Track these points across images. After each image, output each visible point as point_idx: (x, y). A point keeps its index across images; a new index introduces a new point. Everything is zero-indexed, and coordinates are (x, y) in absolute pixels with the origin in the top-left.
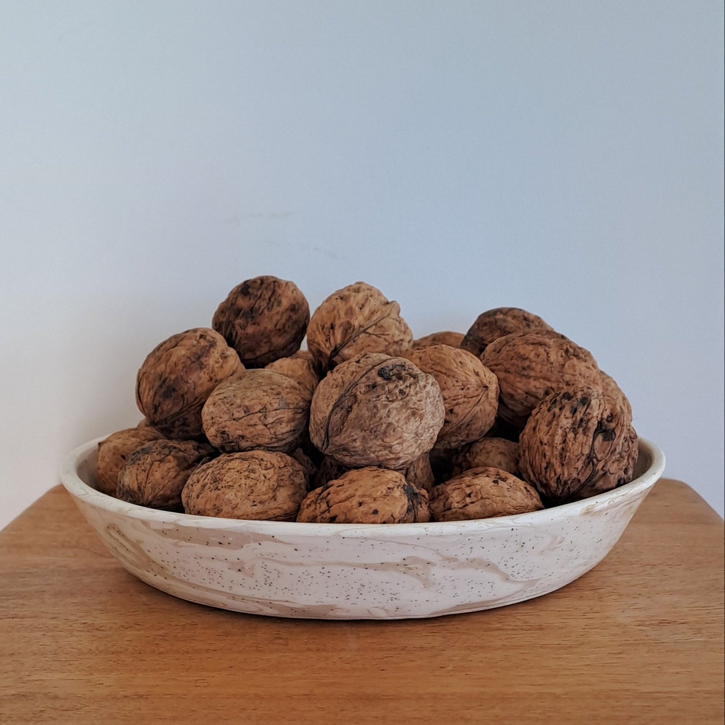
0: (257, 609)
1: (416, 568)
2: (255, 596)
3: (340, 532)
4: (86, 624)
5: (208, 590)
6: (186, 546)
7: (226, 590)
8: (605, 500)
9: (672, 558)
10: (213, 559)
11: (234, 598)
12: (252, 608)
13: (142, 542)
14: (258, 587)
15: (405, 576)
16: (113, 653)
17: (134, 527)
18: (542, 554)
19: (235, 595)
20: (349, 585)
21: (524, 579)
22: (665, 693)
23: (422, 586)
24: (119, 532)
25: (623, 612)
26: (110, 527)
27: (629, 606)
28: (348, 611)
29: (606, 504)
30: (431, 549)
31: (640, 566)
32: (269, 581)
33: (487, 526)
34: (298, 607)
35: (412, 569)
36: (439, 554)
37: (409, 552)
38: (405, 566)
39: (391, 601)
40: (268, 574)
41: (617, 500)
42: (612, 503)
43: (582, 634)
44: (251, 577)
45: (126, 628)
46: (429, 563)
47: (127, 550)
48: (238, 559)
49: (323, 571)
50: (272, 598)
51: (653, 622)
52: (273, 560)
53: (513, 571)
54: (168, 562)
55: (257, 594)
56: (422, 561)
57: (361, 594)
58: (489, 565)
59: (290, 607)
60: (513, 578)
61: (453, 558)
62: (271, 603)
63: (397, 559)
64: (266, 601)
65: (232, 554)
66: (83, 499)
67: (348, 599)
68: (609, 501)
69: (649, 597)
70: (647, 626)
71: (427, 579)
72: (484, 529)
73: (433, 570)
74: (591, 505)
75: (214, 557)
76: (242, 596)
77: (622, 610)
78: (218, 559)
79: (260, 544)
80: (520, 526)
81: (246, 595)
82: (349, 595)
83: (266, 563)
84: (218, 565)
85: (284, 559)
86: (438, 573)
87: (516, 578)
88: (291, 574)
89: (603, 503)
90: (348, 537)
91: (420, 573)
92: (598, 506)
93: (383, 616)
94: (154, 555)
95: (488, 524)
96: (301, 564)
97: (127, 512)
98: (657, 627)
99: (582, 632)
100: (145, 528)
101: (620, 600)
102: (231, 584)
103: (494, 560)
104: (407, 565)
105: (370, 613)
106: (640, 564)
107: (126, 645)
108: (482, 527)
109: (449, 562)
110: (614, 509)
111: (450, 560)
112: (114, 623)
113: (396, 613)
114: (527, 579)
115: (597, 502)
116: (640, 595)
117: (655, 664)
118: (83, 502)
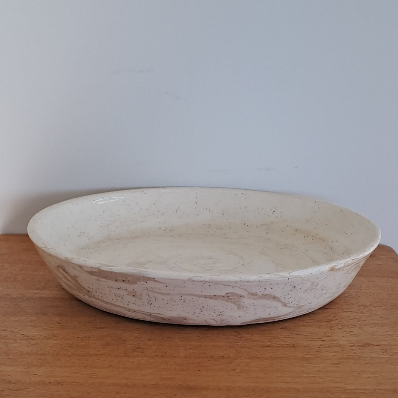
0: (142, 317)
1: (234, 299)
2: (142, 310)
3: (191, 278)
4: (24, 335)
5: (115, 305)
6: (103, 281)
7: (125, 306)
8: (343, 262)
9: (377, 302)
10: (119, 289)
11: (129, 310)
12: (139, 317)
13: (78, 277)
14: (144, 306)
15: (227, 303)
16: (41, 355)
17: (74, 268)
18: (306, 292)
19: (130, 309)
20: (196, 307)
21: (295, 306)
22: (360, 390)
23: (236, 308)
24: (64, 270)
25: (343, 337)
26: (60, 267)
27: (347, 333)
28: (194, 321)
29: (343, 265)
30: (243, 289)
31: (357, 306)
32: (150, 303)
33: (275, 277)
34: (166, 317)
35: (231, 299)
36: (247, 291)
37: (229, 290)
38: (228, 297)
39: (219, 316)
40: (150, 299)
41: (349, 262)
42: (346, 264)
43: (318, 350)
44: (140, 300)
45: (48, 338)
46: (241, 296)
47: (68, 280)
48: (133, 290)
49: (181, 298)
50: (151, 312)
51: (360, 344)
52: (153, 291)
53: (289, 301)
54: (92, 289)
55: (143, 309)
56: (237, 295)
57: (202, 312)
58: (275, 298)
59: (161, 317)
60: (289, 305)
61: (255, 294)
62: (150, 314)
63: (223, 293)
64: (148, 313)
65: (130, 287)
66: (44, 250)
67: (195, 314)
68: (345, 263)
69: (360, 328)
70: (356, 347)
71: (239, 305)
72: (273, 278)
73: (243, 300)
74: (334, 266)
75: (120, 288)
76: (134, 310)
77: (343, 336)
78: (122, 289)
79: (146, 282)
80: (293, 277)
81: (137, 309)
82: (195, 312)
83: (149, 292)
84: (122, 293)
85: (159, 291)
86: (246, 302)
87: (290, 305)
88: (163, 299)
89: (342, 264)
90: (196, 281)
91: (236, 301)
92: (337, 266)
93: (214, 323)
94: (84, 285)
95: (275, 276)
96: (169, 294)
97: (70, 260)
98: (362, 348)
99: (318, 349)
100: (80, 269)
101: (343, 329)
102: (128, 303)
103: (278, 295)
104: (229, 297)
105: (206, 322)
106: (358, 305)
107: (49, 349)
108: (271, 277)
109: (253, 296)
110: (348, 267)
111: (253, 294)
112: (41, 335)
113: (222, 322)
114: (297, 306)
115: (337, 264)
116: (354, 326)
117: (357, 371)
118: (44, 251)
